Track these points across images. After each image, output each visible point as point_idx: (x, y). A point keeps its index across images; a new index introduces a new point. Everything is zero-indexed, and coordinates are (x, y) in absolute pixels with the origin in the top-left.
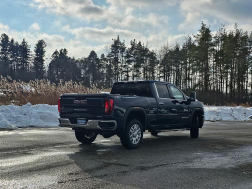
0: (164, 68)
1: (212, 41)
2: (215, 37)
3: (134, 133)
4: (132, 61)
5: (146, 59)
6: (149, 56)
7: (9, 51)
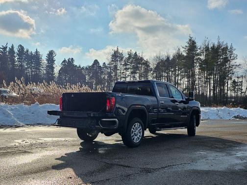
0: (157, 75)
1: (198, 52)
2: (200, 49)
3: (135, 131)
4: (129, 68)
5: (141, 67)
6: (143, 64)
7: (25, 59)
